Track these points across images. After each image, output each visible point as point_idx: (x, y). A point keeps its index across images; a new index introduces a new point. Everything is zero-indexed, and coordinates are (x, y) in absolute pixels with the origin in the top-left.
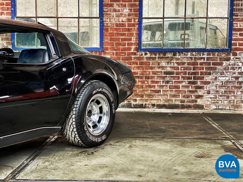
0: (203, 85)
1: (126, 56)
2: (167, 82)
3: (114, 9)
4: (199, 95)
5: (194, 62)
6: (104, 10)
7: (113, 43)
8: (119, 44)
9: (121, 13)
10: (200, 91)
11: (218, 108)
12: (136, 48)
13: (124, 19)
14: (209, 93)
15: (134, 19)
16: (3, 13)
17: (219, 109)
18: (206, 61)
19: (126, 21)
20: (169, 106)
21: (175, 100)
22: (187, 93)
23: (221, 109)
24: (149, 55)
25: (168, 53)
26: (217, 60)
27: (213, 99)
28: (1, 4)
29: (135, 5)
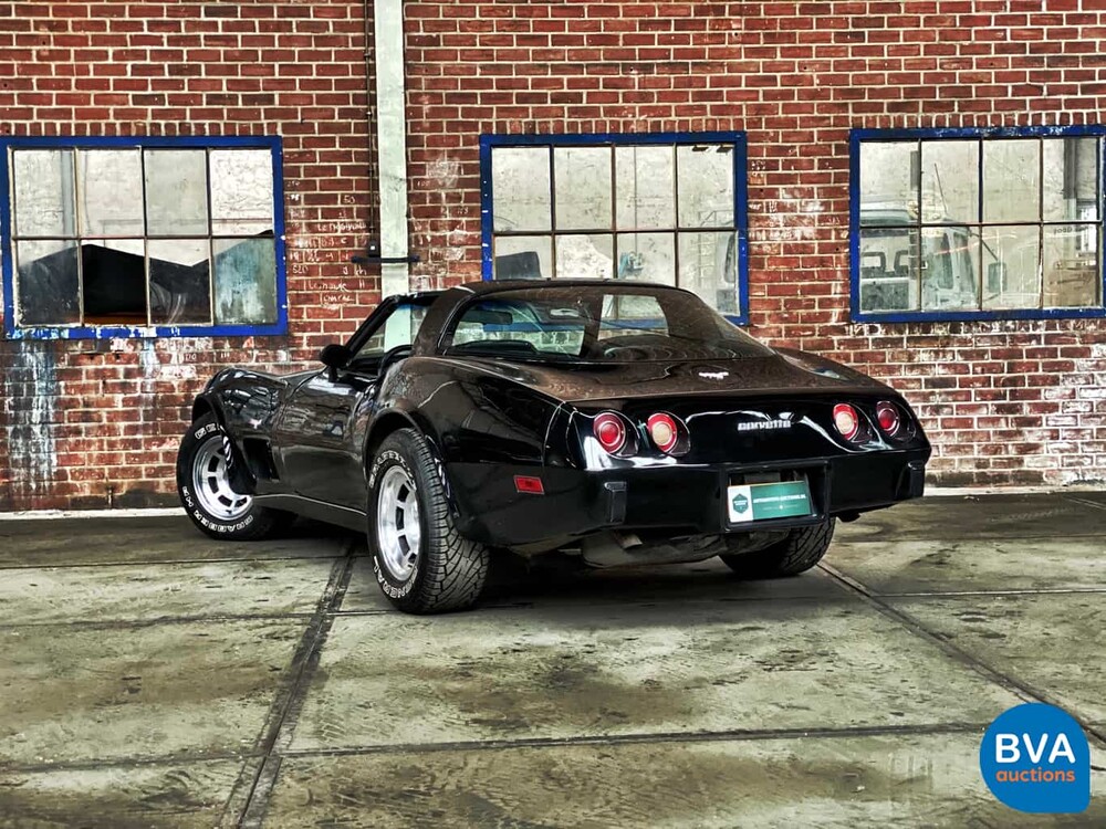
0: (1039, 415)
1: (816, 337)
2: (937, 409)
3: (778, 204)
4: (1028, 444)
5: (1010, 350)
6: (751, 206)
7: (778, 301)
8: (797, 304)
9: (799, 213)
10: (1030, 432)
11: (1081, 478)
12: (845, 312)
13: (809, 231)
14: (1055, 435)
15: (835, 229)
16: (459, 222)
17: (1084, 481)
18: (1043, 346)
19: (814, 236)
20: (942, 478)
21: (961, 461)
22: (994, 440)
23: (1089, 482)
24: (880, 334)
25: (937, 326)
26: (1074, 342)
27: (1066, 454)
28: (452, 198)
29: (838, 191)
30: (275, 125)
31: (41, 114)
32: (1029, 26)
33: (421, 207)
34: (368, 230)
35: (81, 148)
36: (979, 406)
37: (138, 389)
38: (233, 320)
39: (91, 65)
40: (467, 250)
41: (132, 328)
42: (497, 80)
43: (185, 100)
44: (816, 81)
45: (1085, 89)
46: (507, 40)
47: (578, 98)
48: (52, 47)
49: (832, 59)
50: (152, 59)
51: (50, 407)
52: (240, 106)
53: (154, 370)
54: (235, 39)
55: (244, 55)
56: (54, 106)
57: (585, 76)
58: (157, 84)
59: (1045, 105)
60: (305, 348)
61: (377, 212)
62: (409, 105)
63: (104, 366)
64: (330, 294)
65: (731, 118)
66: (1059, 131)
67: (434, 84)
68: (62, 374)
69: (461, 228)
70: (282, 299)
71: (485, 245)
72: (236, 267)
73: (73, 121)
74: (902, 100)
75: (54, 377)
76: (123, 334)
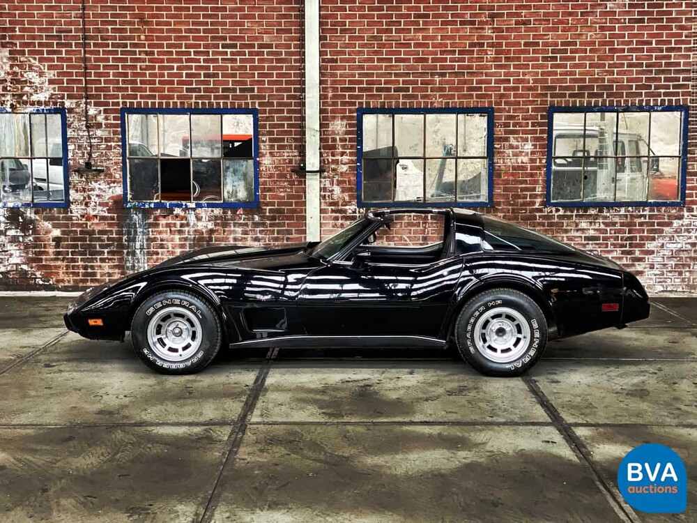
0: (644, 256)
1: (528, 214)
3: (510, 144)
4: (638, 271)
5: (630, 222)
6: (495, 146)
7: (508, 195)
8: (518, 197)
9: (520, 150)
10: (638, 264)
11: (665, 289)
12: (543, 201)
13: (525, 159)
14: (652, 267)
15: (539, 158)
16: (345, 152)
17: (667, 291)
18: (647, 220)
19: (528, 162)
23: (669, 291)
24: (561, 212)
25: (591, 209)
27: (658, 276)
28: (342, 140)
29: (542, 139)
30: (255, 102)
31: (142, 97)
32: (645, 53)
33: (327, 144)
34: (300, 156)
35: (160, 114)
36: (612, 251)
37: (186, 233)
38: (232, 200)
39: (166, 72)
40: (350, 167)
41: (184, 203)
42: (366, 81)
43: (211, 90)
44: (531, 82)
45: (675, 87)
46: (372, 60)
47: (407, 89)
48: (147, 64)
49: (540, 70)
50: (195, 70)
51: (144, 241)
52: (238, 93)
53: (194, 224)
54: (236, 60)
55: (240, 68)
56: (148, 93)
57: (411, 78)
58: (198, 82)
59: (652, 95)
60: (268, 214)
61: (304, 147)
62: (321, 93)
63: (170, 221)
64: (281, 188)
65: (486, 100)
66: (660, 108)
67: (334, 82)
68: (150, 225)
69: (347, 155)
70: (256, 189)
71: (358, 164)
72: (234, 173)
73: (157, 101)
74: (576, 92)
75: (146, 227)
76: (179, 206)
